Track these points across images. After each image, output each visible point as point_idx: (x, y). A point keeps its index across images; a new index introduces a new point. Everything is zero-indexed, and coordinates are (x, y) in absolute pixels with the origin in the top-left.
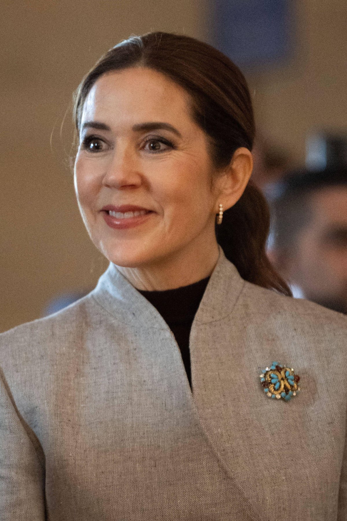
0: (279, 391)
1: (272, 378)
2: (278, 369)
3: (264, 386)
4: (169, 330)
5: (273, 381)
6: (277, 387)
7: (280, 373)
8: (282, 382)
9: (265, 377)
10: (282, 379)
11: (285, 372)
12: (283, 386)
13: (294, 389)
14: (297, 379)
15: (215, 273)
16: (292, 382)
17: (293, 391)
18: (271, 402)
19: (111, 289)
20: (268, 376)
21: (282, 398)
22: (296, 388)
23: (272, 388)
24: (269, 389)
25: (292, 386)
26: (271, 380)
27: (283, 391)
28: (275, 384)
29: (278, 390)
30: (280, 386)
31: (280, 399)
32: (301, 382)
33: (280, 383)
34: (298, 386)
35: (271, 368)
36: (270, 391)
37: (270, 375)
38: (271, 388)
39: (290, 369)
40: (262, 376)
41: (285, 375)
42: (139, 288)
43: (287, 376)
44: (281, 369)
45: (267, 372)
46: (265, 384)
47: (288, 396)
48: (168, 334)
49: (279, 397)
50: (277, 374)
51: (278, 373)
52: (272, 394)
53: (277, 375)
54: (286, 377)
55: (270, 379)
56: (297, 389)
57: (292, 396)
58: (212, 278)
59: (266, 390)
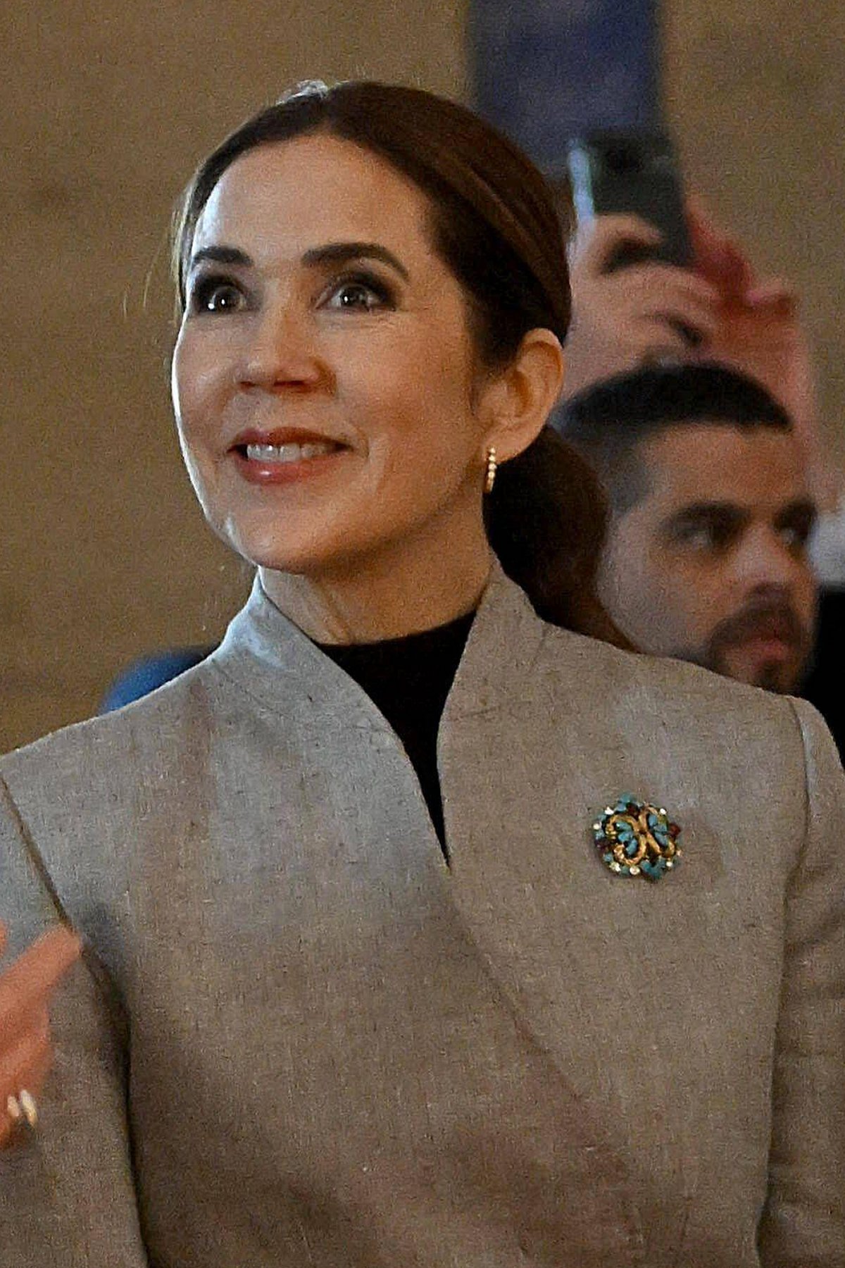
0: (637, 859)
1: (620, 831)
2: (633, 810)
3: (603, 848)
4: (391, 731)
5: (622, 837)
6: (630, 849)
7: (637, 819)
8: (642, 838)
9: (604, 828)
10: (642, 832)
11: (648, 817)
12: (643, 848)
13: (667, 852)
14: (674, 831)
15: (485, 605)
16: (663, 839)
17: (666, 857)
18: (620, 882)
19: (257, 646)
20: (610, 827)
21: (643, 874)
22: (673, 851)
23: (621, 851)
24: (614, 853)
25: (663, 847)
26: (616, 836)
27: (645, 859)
28: (626, 844)
29: (633, 856)
30: (638, 846)
31: (638, 875)
32: (683, 838)
33: (637, 839)
34: (676, 846)
35: (616, 809)
36: (616, 860)
37: (614, 824)
38: (618, 850)
39: (658, 810)
40: (597, 827)
41: (648, 823)
42: (320, 640)
43: (651, 824)
44: (638, 811)
45: (609, 817)
46: (606, 845)
47: (655, 870)
48: (390, 740)
49: (634, 870)
50: (629, 821)
51: (632, 821)
52: (622, 865)
53: (630, 824)
54: (649, 827)
55: (614, 833)
56: (675, 853)
57: (666, 869)
58: (480, 614)
59: (608, 857)
